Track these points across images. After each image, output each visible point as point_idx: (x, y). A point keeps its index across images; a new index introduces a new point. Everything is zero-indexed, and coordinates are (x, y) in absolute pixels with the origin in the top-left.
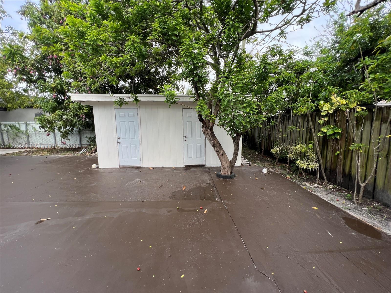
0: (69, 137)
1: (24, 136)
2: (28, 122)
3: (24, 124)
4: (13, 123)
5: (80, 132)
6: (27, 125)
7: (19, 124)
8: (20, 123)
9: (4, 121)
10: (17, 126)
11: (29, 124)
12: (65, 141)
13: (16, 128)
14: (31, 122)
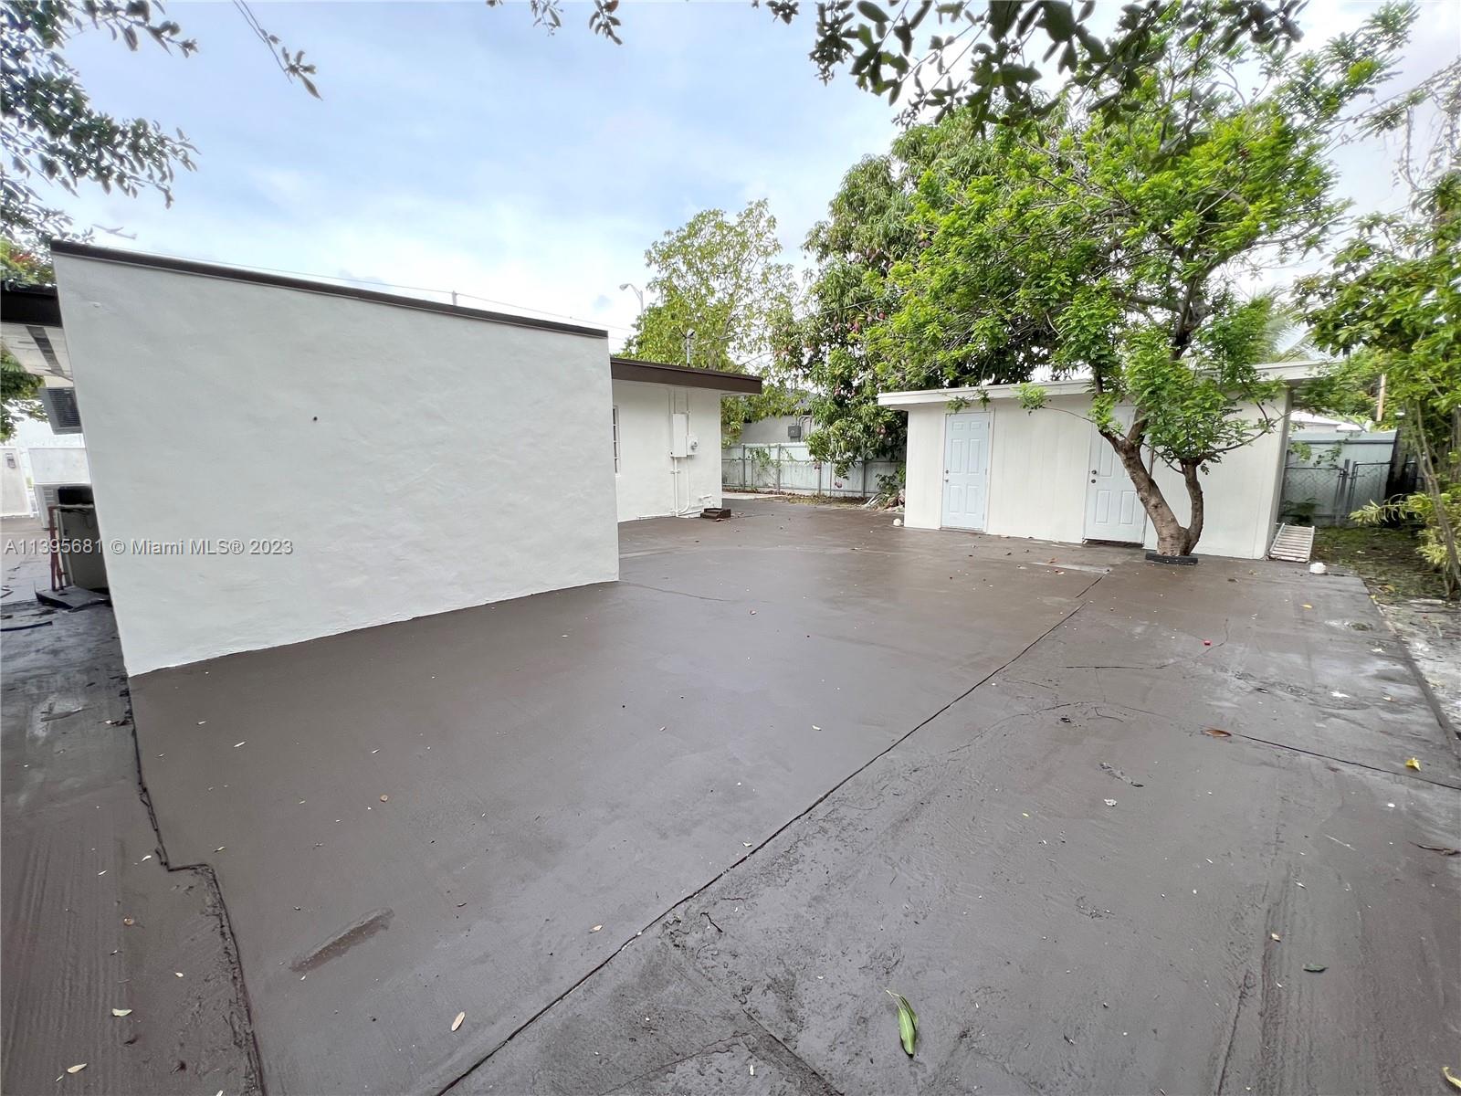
0: (847, 474)
1: (773, 471)
2: (783, 444)
3: (776, 447)
4: (762, 445)
5: (866, 462)
6: (780, 448)
7: (769, 448)
8: (772, 445)
9: (749, 443)
10: (767, 451)
11: (784, 447)
12: (841, 480)
13: (765, 455)
14: (787, 444)
